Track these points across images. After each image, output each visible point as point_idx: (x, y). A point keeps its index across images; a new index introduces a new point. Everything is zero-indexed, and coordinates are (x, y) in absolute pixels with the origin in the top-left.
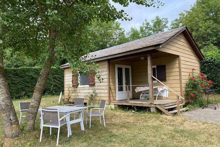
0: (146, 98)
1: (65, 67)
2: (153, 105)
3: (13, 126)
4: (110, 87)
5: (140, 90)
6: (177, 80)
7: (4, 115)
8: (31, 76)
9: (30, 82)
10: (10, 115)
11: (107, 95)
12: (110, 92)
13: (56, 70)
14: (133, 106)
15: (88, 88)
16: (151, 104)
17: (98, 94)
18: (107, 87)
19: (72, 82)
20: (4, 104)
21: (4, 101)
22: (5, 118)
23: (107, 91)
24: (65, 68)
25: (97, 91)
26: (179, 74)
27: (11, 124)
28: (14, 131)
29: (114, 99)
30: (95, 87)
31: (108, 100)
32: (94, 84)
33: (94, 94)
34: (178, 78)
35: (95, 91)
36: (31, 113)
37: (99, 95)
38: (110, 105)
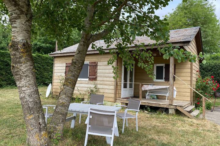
0: (151, 97)
1: (57, 55)
2: (172, 106)
3: (42, 133)
4: (117, 83)
5: (147, 89)
6: (187, 81)
7: (31, 117)
8: (6, 62)
9: (4, 69)
10: (39, 117)
11: (113, 92)
12: (116, 88)
13: (36, 58)
14: (146, 106)
15: (87, 82)
16: (169, 105)
17: (100, 89)
18: (114, 83)
19: (65, 73)
20: (31, 100)
21: (31, 96)
22: (33, 121)
23: (113, 87)
24: (55, 57)
25: (99, 86)
26: (191, 74)
27: (40, 130)
28: (43, 140)
29: (119, 96)
30: (96, 82)
31: (114, 97)
32: (96, 78)
33: (94, 90)
34: (189, 79)
35: (97, 86)
36: (61, 114)
37: (101, 91)
38: (116, 103)
